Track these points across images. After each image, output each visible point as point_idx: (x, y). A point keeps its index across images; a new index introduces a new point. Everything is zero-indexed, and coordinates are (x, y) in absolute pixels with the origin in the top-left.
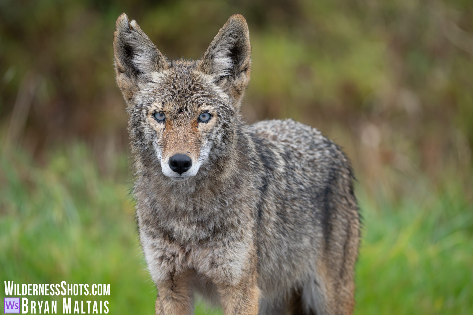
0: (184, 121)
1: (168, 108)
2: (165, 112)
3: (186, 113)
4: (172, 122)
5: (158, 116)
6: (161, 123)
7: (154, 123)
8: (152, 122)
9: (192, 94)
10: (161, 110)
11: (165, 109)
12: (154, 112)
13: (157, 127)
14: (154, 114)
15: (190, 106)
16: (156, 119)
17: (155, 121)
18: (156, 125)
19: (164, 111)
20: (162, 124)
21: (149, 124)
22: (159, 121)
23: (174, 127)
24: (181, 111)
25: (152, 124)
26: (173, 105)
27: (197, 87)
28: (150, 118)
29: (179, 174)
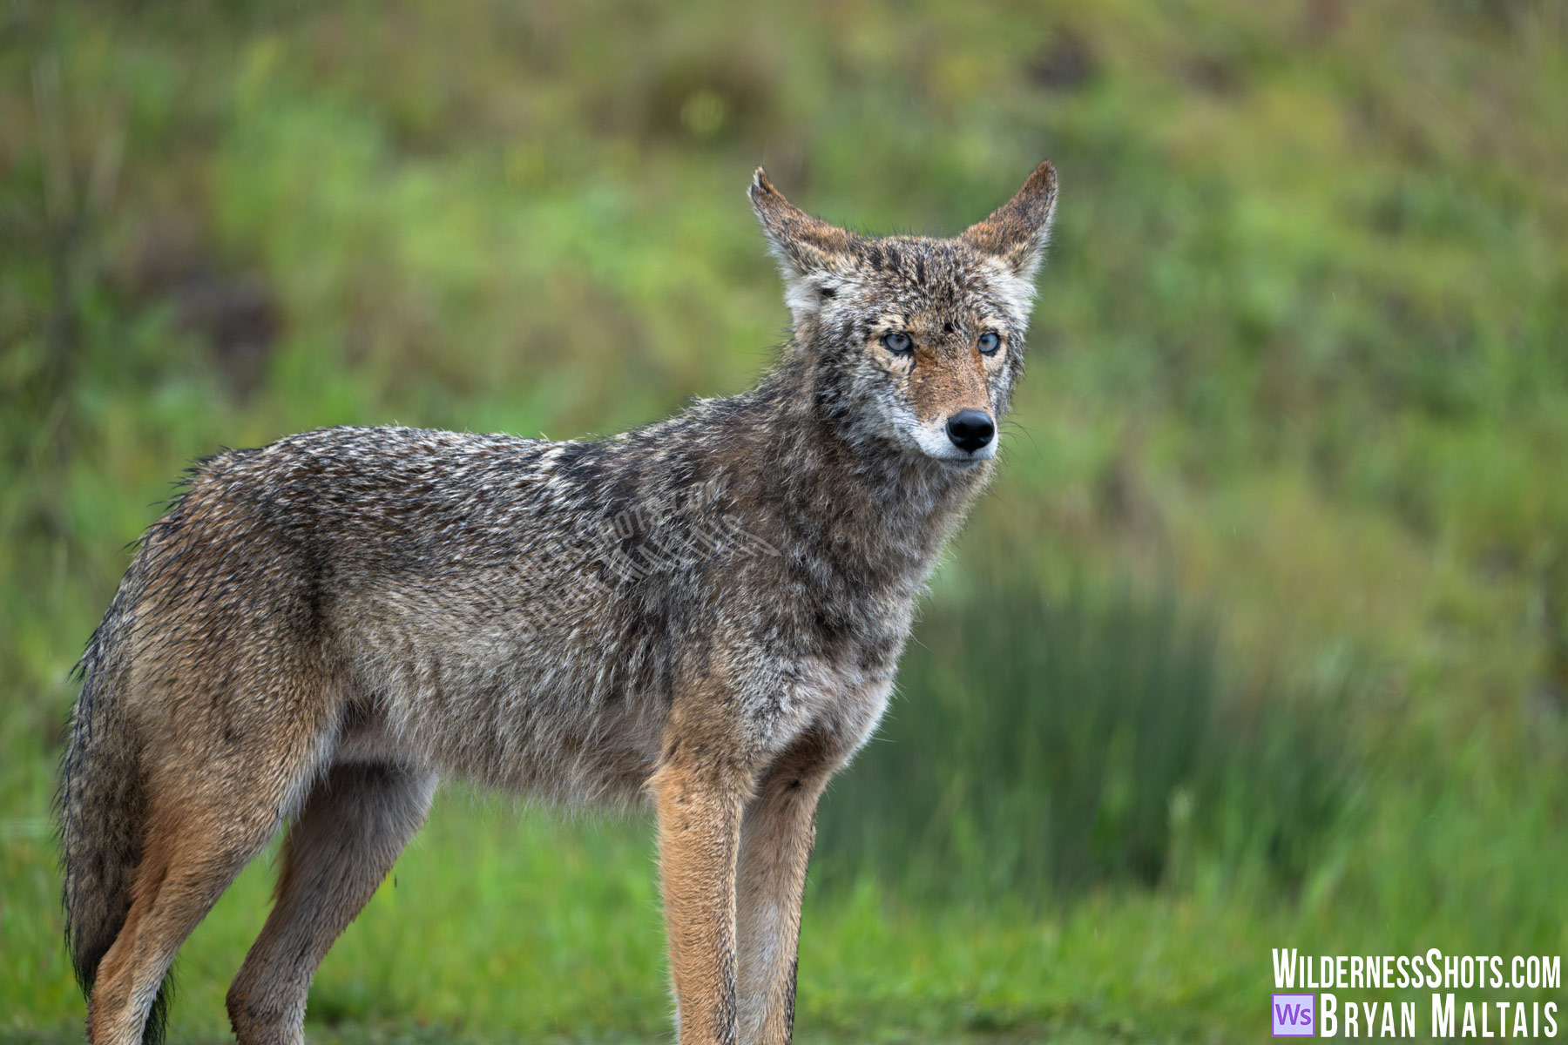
0: (961, 347)
1: (920, 324)
2: (912, 333)
3: (960, 332)
4: (934, 352)
5: (892, 343)
6: (902, 357)
7: (884, 357)
8: (881, 354)
9: (964, 296)
10: (901, 328)
11: (911, 327)
12: (885, 334)
13: (894, 364)
14: (885, 339)
15: (963, 317)
16: (889, 348)
17: (888, 352)
18: (889, 363)
19: (909, 332)
20: (905, 358)
21: (873, 359)
22: (897, 353)
23: (939, 360)
24: (948, 328)
25: (879, 358)
26: (928, 318)
27: (976, 284)
28: (875, 346)
29: (966, 453)
